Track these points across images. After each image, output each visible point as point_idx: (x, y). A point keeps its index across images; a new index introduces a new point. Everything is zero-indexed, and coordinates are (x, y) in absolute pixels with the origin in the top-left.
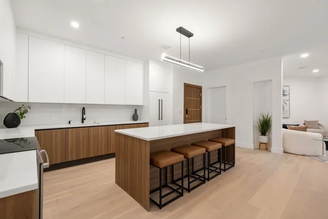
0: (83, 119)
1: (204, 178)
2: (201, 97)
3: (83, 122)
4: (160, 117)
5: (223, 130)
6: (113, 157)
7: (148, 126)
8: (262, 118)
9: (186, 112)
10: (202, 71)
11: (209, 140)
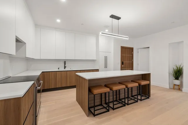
0: (65, 67)
1: (125, 103)
2: (133, 55)
3: (65, 69)
4: (106, 66)
5: (142, 75)
6: (75, 88)
7: (98, 71)
8: (175, 68)
9: (122, 63)
10: (128, 39)
11: (132, 81)
